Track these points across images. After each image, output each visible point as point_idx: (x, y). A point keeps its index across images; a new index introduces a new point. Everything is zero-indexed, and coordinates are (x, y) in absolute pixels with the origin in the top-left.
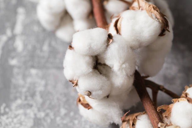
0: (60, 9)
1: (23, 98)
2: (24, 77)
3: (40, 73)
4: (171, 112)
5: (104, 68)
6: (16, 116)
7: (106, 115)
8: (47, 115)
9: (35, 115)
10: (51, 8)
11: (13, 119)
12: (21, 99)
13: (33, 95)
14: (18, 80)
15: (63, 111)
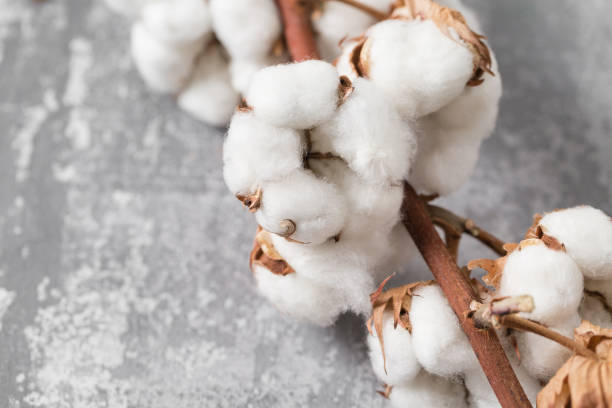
0: (197, 32)
1: (97, 264)
2: (97, 211)
3: (140, 202)
4: (501, 276)
5: (327, 165)
6: (80, 309)
7: (331, 290)
8: (163, 305)
9: (131, 305)
10: (172, 28)
11: (71, 315)
12: (91, 266)
13: (123, 257)
14: (80, 219)
15: (205, 297)
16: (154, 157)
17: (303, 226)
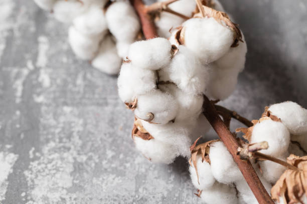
0: (100, 30)
1: (57, 140)
2: (56, 116)
3: (76, 111)
4: (251, 135)
5: (167, 87)
6: (50, 162)
7: (171, 146)
8: (90, 158)
9: (75, 159)
10: (88, 28)
11: (46, 164)
12: (54, 141)
13: (70, 137)
14: (48, 119)
15: (110, 154)
16: (82, 90)
17: (157, 115)
